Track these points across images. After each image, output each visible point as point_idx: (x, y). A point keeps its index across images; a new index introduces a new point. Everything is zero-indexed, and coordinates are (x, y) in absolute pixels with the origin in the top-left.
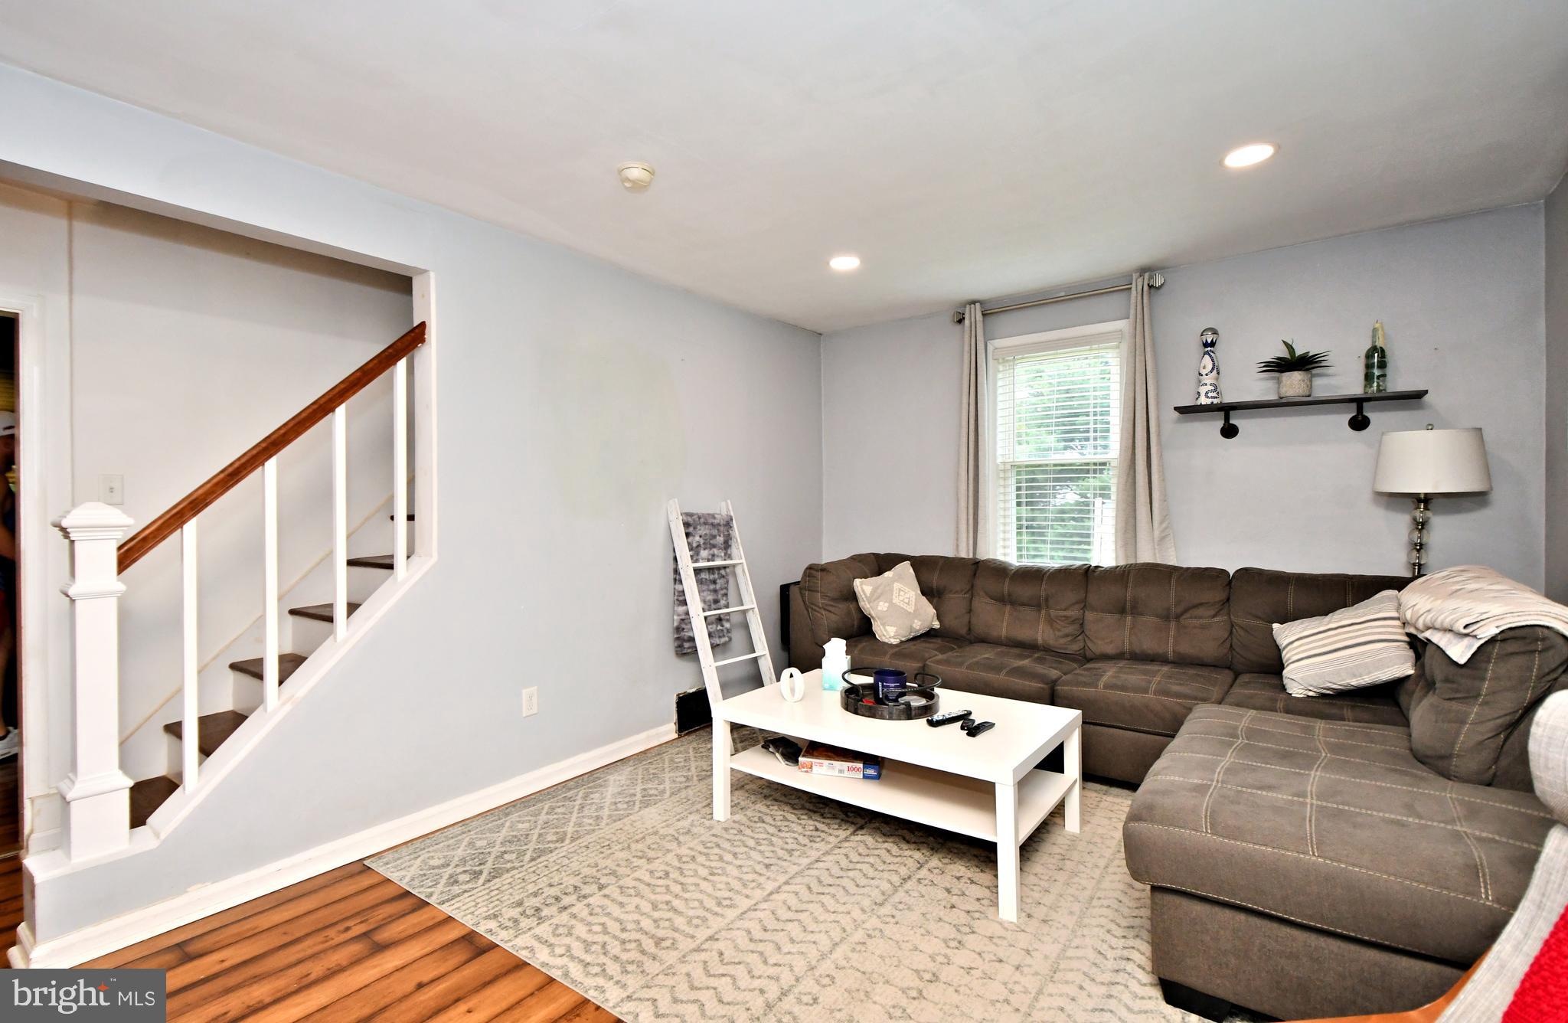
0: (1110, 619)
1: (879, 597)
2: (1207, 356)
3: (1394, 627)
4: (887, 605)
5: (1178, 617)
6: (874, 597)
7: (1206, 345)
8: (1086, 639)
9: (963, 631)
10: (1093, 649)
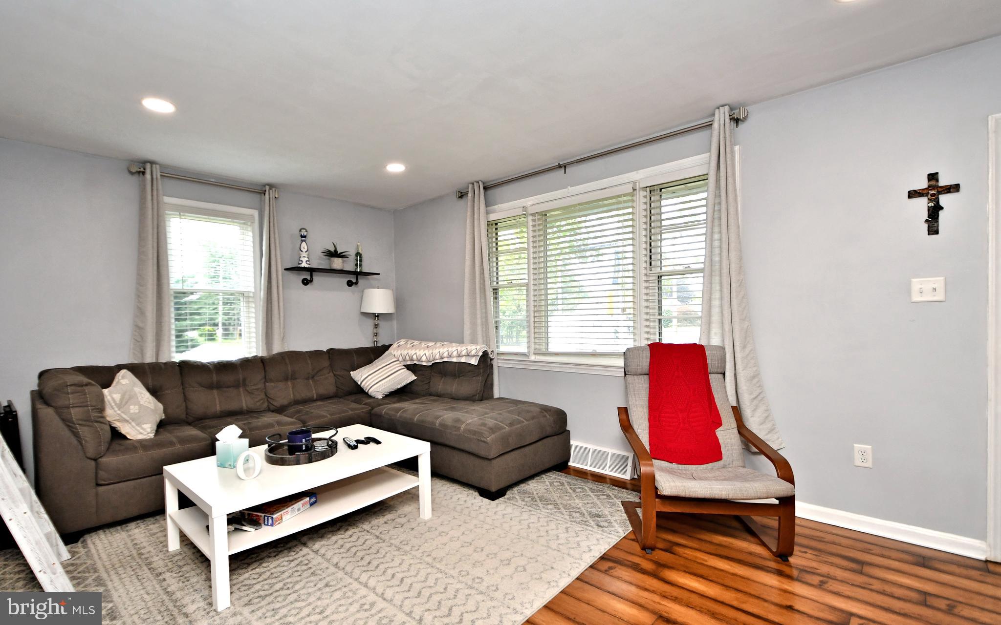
0: (281, 385)
1: (127, 403)
2: (304, 242)
3: (397, 364)
4: (137, 407)
5: (313, 377)
6: (124, 403)
7: (302, 236)
8: (269, 399)
9: (183, 416)
10: (275, 404)
